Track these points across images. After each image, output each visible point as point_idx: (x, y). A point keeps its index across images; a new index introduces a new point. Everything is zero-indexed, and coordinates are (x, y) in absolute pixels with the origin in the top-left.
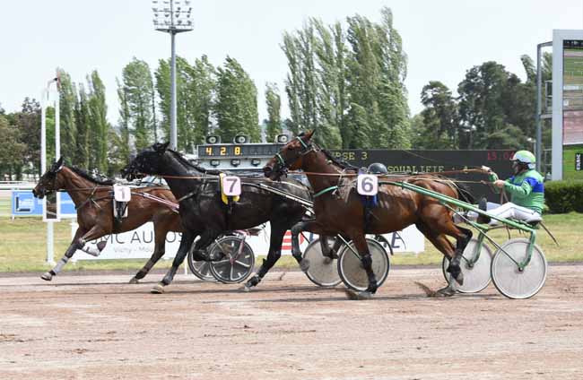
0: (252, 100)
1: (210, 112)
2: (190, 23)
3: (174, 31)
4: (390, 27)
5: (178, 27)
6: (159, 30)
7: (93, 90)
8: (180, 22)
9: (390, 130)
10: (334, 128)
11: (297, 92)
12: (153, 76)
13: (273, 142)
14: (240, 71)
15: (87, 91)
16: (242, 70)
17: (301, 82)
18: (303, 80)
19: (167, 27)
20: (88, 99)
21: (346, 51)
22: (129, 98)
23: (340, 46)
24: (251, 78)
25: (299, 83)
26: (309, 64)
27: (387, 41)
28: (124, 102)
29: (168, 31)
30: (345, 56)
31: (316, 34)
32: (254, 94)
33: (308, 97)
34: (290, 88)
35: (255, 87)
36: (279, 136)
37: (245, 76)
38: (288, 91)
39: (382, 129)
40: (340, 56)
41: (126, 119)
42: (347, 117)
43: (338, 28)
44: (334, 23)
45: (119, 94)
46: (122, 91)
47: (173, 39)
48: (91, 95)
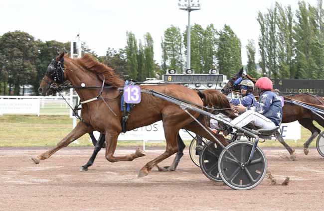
0: (239, 50)
1: (214, 56)
2: (199, 5)
3: (190, 10)
4: (321, 8)
5: (192, 8)
6: (181, 9)
7: (147, 44)
8: (193, 5)
9: (318, 68)
10: (286, 67)
11: (265, 45)
12: (182, 35)
13: (208, 73)
14: (232, 33)
15: (143, 44)
16: (233, 33)
17: (267, 39)
18: (269, 39)
19: (186, 8)
20: (144, 48)
21: (294, 22)
22: (168, 48)
23: (290, 19)
24: (238, 37)
25: (266, 40)
26: (273, 29)
27: (318, 16)
28: (164, 51)
29: (186, 10)
30: (293, 25)
31: (278, 12)
32: (240, 46)
33: (271, 48)
34: (261, 43)
35: (240, 42)
36: (212, 70)
37: (234, 36)
38: (260, 44)
39: (314, 68)
40: (290, 25)
41: (165, 60)
42: (294, 60)
43: (290, 9)
44: (288, 6)
45: (162, 45)
46: (164, 44)
47: (189, 14)
48: (145, 46)
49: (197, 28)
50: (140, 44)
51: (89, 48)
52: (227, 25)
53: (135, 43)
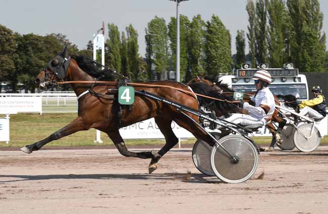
1: (201, 49)
7: (130, 36)
12: (167, 27)
14: (220, 24)
15: (126, 37)
16: (222, 25)
20: (127, 42)
22: (152, 41)
24: (227, 29)
28: (149, 44)
37: (223, 28)
41: (150, 54)
45: (146, 38)
46: (148, 37)
47: (178, 5)
48: (128, 39)
49: (184, 20)
50: (123, 37)
51: (70, 42)
52: (215, 16)
53: (117, 36)
